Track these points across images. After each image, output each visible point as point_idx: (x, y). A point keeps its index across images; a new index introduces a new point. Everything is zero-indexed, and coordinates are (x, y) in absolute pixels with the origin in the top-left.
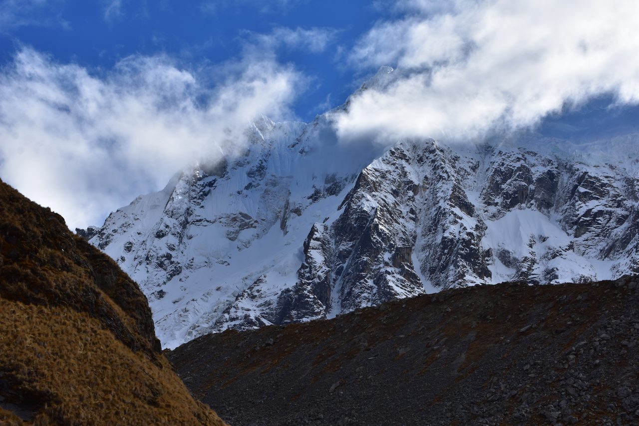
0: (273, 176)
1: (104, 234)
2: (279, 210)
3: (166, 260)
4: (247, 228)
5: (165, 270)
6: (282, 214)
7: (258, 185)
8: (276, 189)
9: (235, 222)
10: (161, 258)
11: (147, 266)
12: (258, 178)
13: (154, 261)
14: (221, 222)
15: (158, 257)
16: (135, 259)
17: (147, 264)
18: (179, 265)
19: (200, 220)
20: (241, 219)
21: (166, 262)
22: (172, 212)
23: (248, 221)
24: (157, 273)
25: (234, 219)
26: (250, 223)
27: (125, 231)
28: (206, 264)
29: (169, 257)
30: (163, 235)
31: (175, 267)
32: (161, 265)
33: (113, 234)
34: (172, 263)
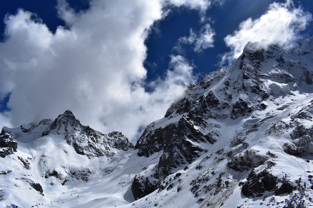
0: (289, 62)
1: (204, 83)
2: (301, 76)
3: (256, 89)
4: (290, 82)
5: (258, 94)
6: (304, 78)
7: (283, 66)
8: (293, 68)
9: (282, 78)
10: (253, 88)
11: (246, 91)
12: (281, 63)
13: (249, 89)
14: (274, 78)
15: (251, 87)
16: (234, 89)
17: (245, 90)
18: (265, 93)
19: (263, 76)
20: (285, 77)
21: (257, 90)
22: (248, 69)
23: (290, 78)
24: (254, 95)
25: (282, 77)
26: (291, 79)
27: (218, 80)
28: (282, 94)
29: (258, 88)
30: (248, 78)
31: (264, 93)
32: (254, 91)
33: (211, 81)
34: (261, 91)
